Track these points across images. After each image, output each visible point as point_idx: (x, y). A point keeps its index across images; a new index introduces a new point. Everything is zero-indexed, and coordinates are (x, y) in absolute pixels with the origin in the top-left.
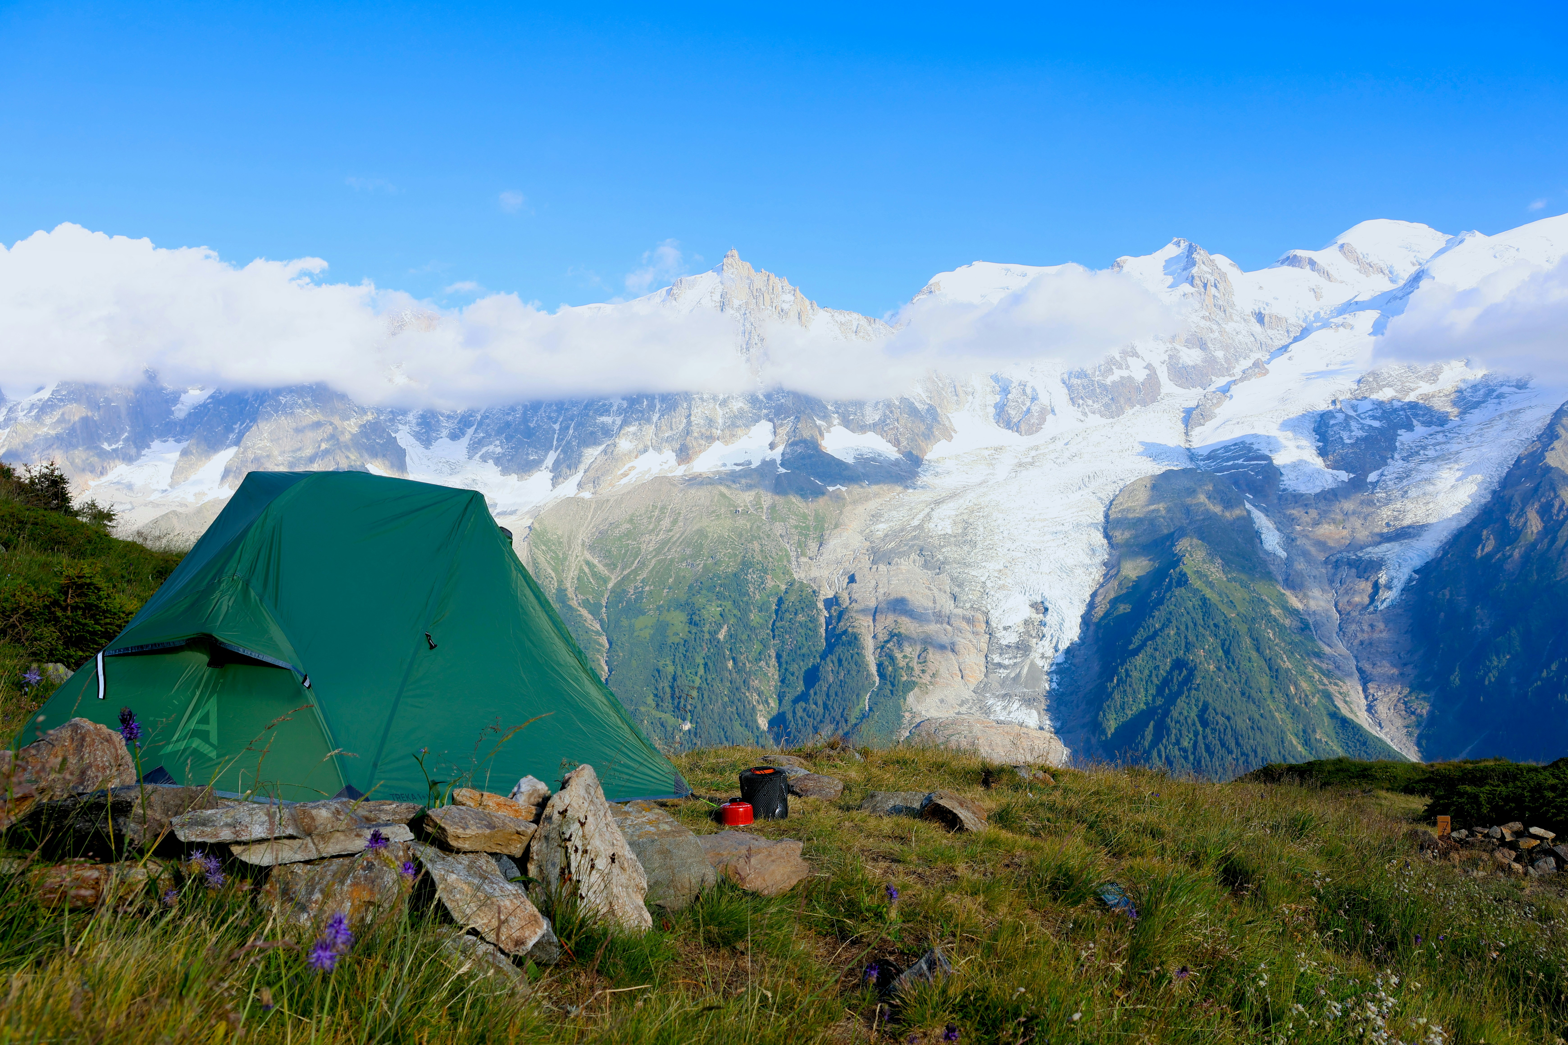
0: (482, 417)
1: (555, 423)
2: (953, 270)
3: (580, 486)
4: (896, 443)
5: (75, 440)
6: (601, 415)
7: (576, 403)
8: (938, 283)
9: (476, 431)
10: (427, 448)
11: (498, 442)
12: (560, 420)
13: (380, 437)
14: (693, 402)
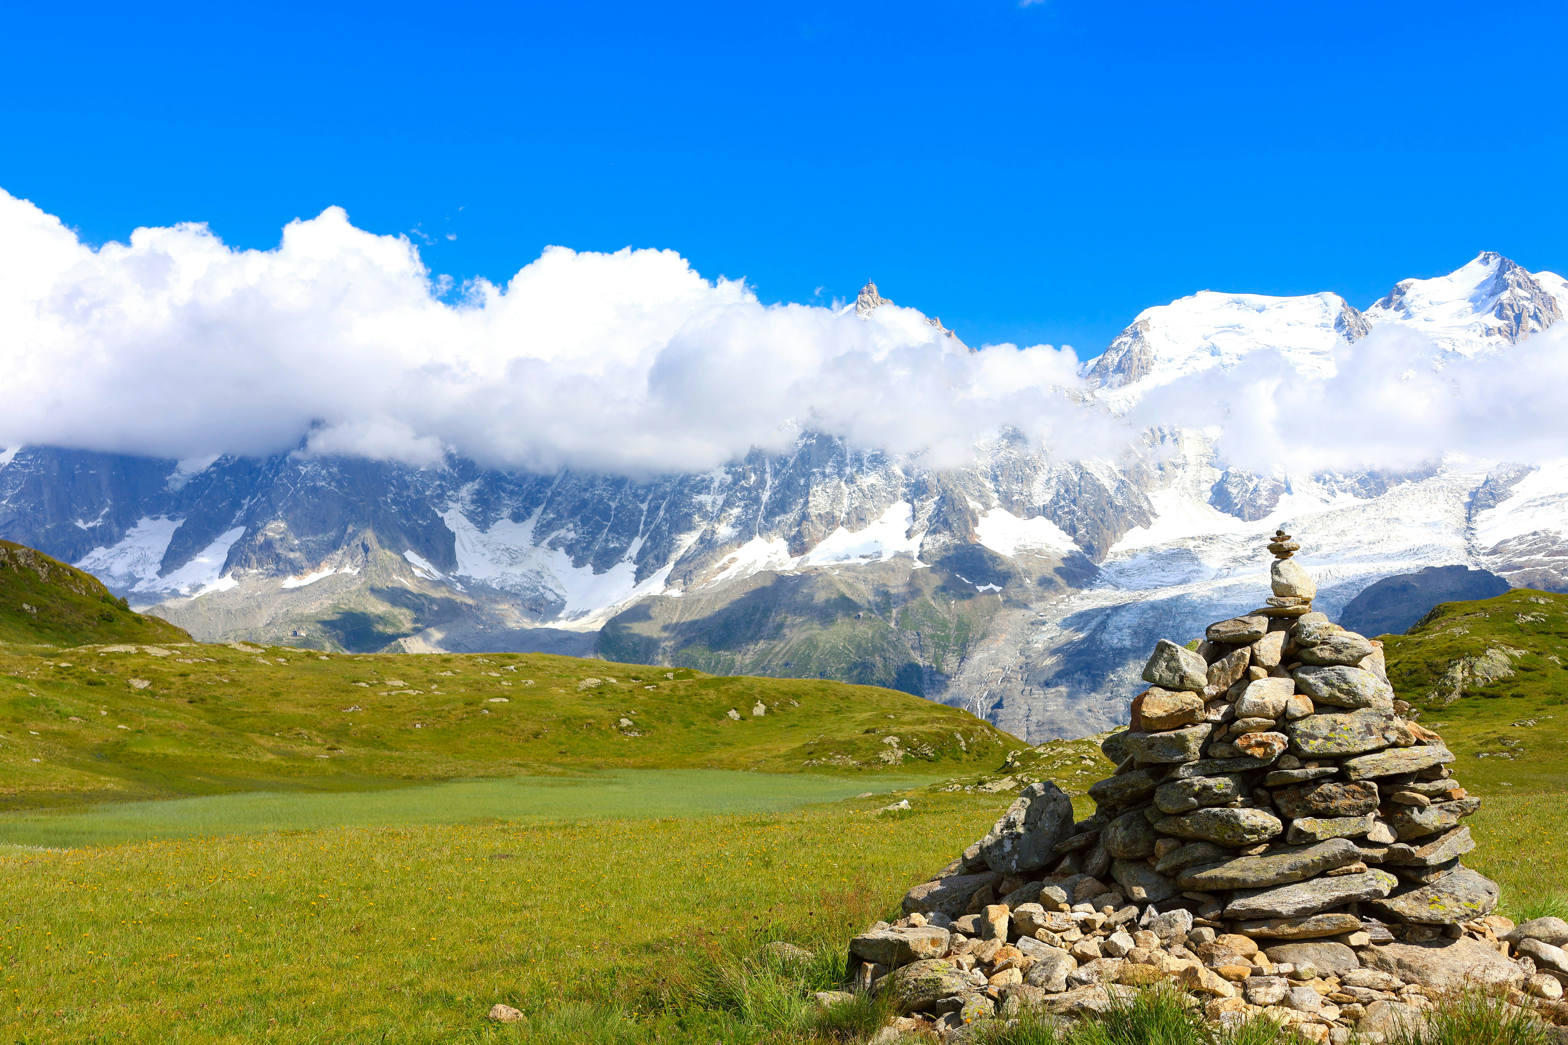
0: (553, 493)
1: (642, 502)
2: (1167, 303)
3: (668, 582)
4: (1072, 530)
5: (41, 516)
6: (699, 493)
7: (670, 477)
8: (1145, 322)
9: (544, 512)
10: (483, 531)
11: (571, 526)
12: (649, 498)
13: (424, 517)
14: (812, 479)
